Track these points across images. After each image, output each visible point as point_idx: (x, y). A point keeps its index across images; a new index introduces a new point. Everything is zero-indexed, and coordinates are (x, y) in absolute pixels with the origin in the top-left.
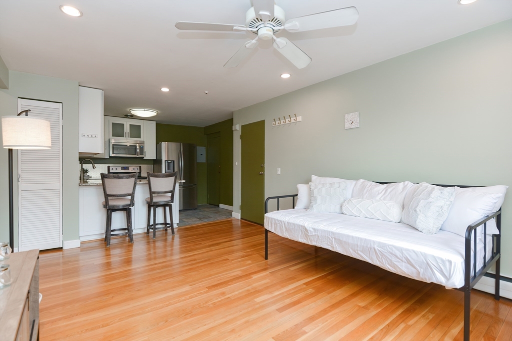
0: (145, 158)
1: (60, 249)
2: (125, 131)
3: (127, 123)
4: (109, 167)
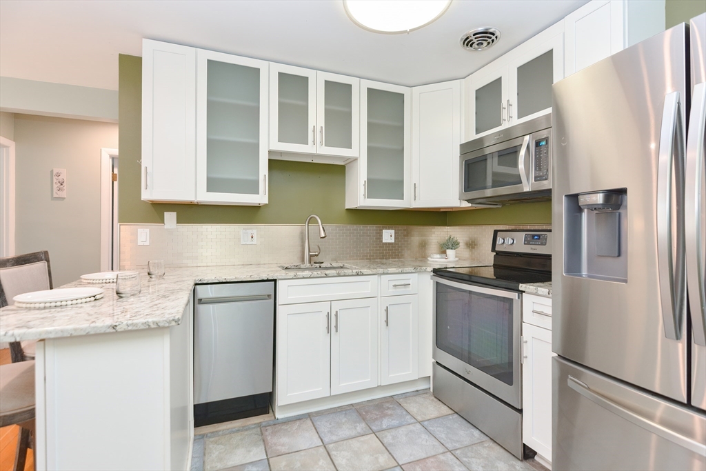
2: (504, 100)
3: (510, 69)
4: (496, 232)
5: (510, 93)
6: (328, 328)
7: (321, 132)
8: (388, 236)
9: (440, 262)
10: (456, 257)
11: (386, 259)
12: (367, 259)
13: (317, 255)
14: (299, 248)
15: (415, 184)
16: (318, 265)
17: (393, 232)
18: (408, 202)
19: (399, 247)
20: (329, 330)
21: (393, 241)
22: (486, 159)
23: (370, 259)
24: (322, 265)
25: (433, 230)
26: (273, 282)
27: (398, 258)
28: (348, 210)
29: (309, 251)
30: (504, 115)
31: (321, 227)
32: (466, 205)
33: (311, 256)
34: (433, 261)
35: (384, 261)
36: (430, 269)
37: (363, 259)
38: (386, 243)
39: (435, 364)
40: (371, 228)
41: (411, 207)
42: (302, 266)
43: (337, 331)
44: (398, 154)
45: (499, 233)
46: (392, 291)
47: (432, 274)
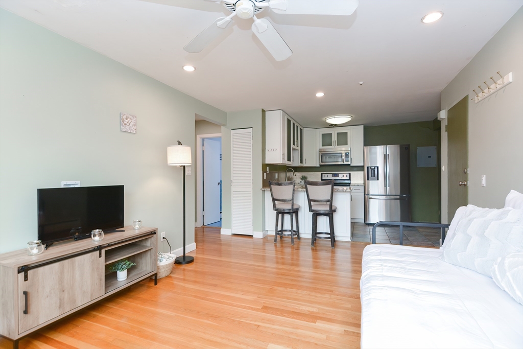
0: (351, 165)
1: (251, 236)
2: (333, 140)
3: (334, 132)
4: (322, 174)
5: (334, 138)
18: (304, 165)
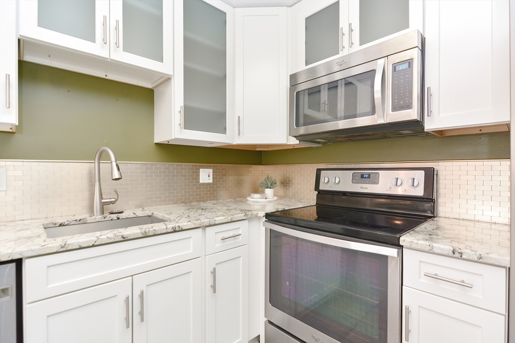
2: (342, 24)
4: (319, 171)
6: (127, 319)
7: (117, 28)
8: (206, 175)
9: (261, 202)
10: (274, 195)
11: (203, 201)
12: (181, 203)
13: (113, 203)
14: (86, 194)
15: (239, 117)
16: (114, 216)
17: (211, 171)
18: (231, 138)
19: (217, 187)
20: (129, 322)
21: (211, 181)
22: (320, 91)
23: (185, 203)
24: (121, 216)
25: (250, 169)
26: (14, 265)
27: (217, 200)
28: (159, 145)
29: (101, 197)
30: (345, 41)
31: (114, 164)
32: (294, 142)
33: (103, 205)
34: (254, 202)
35: (202, 204)
36: (262, 214)
37: (176, 203)
38: (203, 184)
39: (267, 322)
40: (186, 167)
41: (235, 144)
42: (89, 219)
43: (142, 320)
44: (219, 83)
45: (322, 172)
46: (219, 245)
47: (264, 219)
